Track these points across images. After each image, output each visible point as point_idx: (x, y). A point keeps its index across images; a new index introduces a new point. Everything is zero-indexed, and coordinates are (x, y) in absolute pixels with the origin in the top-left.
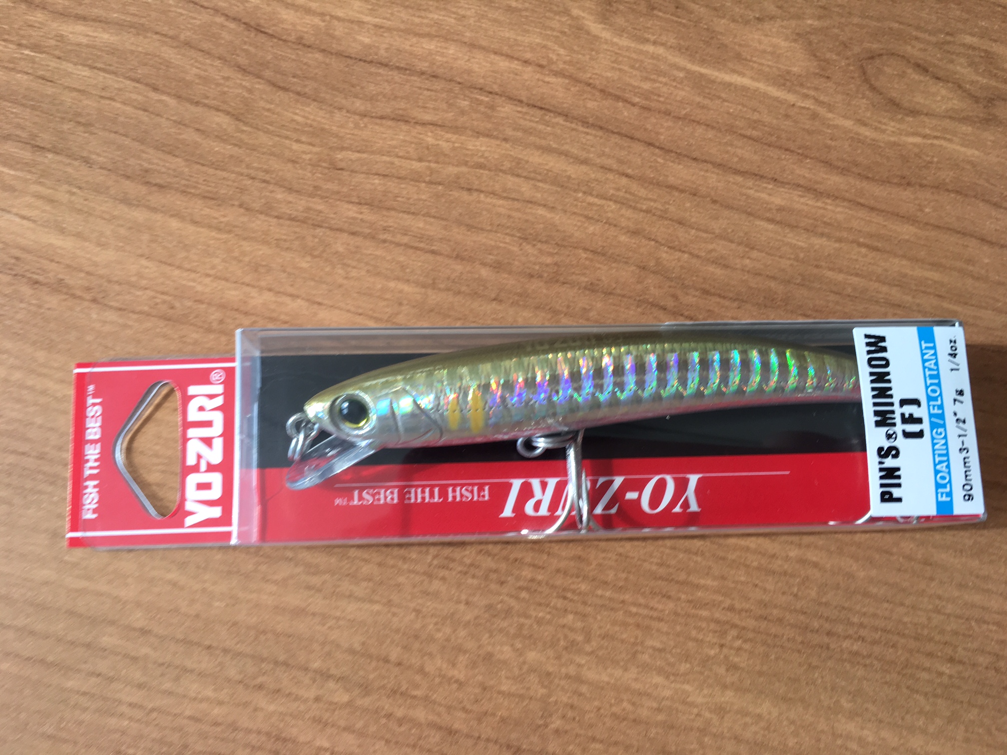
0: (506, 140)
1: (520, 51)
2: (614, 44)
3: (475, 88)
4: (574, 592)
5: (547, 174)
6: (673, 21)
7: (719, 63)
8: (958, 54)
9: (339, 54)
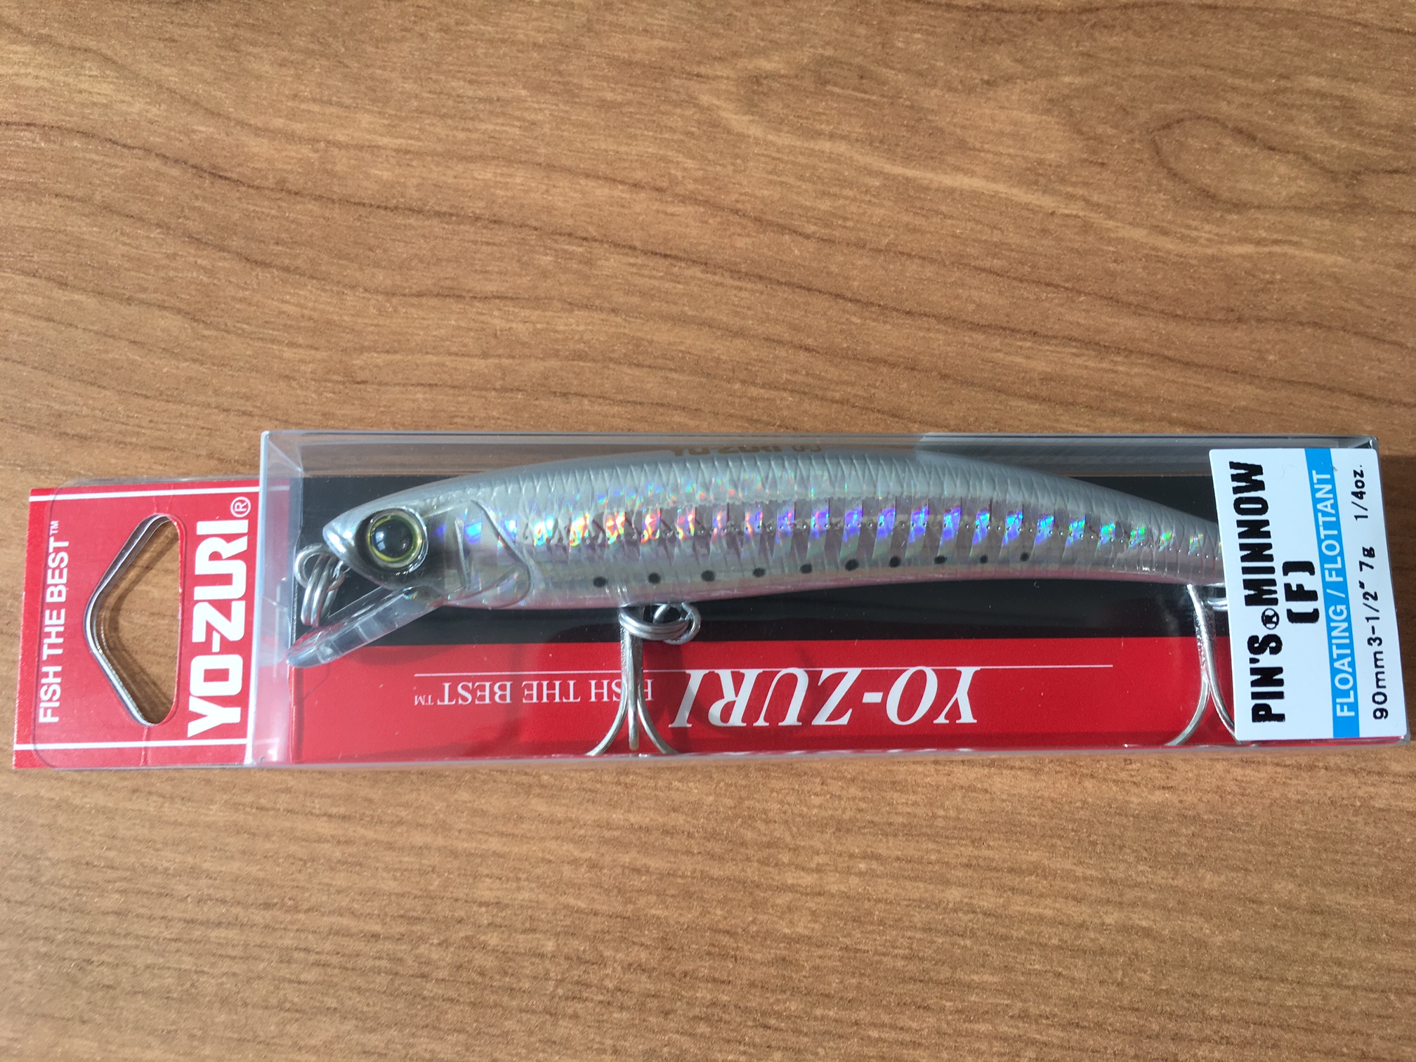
0: (614, 311)
1: (625, 168)
2: (768, 144)
3: (560, 234)
4: (779, 1015)
5: (684, 358)
6: (857, 99)
7: (932, 158)
8: (1299, 108)
9: (345, 201)
